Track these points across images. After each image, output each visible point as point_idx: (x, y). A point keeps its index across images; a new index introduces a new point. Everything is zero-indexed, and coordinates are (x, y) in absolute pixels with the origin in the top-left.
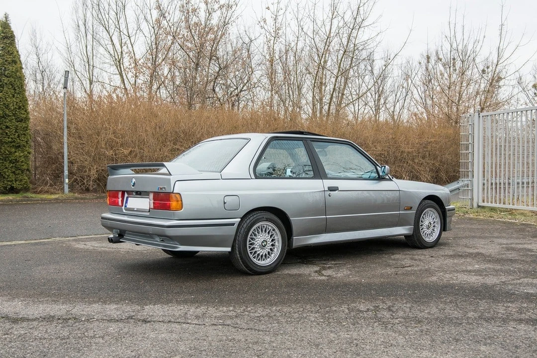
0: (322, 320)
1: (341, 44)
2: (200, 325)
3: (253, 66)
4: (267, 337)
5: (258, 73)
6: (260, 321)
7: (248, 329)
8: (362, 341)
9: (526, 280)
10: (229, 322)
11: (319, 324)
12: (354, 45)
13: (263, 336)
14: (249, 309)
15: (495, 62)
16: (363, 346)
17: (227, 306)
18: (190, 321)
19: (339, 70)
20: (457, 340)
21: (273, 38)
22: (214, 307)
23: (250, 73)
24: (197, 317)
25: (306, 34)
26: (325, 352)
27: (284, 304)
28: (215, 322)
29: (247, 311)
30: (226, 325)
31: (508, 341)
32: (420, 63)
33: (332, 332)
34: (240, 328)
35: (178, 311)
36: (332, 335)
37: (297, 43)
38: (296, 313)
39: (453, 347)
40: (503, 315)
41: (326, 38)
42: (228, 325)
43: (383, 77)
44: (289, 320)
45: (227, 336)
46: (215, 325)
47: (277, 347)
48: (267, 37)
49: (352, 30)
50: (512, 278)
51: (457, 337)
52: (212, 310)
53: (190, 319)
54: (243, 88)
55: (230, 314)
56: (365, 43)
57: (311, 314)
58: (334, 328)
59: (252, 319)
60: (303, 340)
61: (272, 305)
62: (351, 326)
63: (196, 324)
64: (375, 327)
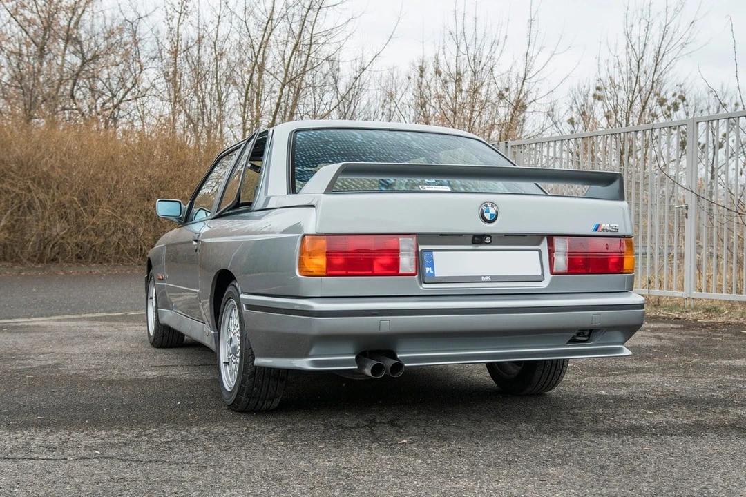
0: (282, 443)
1: (290, 32)
2: (55, 460)
3: (143, 60)
4: (186, 472)
5: (151, 74)
6: (171, 449)
7: (151, 461)
8: (356, 470)
9: (593, 379)
10: (112, 453)
11: (277, 449)
12: (312, 35)
13: (179, 471)
14: (148, 432)
15: (522, 75)
16: (358, 477)
17: (108, 428)
18: (36, 455)
19: (286, 75)
20: (510, 463)
21: (177, 15)
22: (82, 432)
23: (138, 72)
24: (50, 448)
25: (232, 12)
26: (294, 489)
27: (212, 422)
28: (87, 453)
29: (145, 435)
30: (107, 458)
31: (587, 460)
32: (409, 78)
33: (301, 459)
34: (135, 462)
35: (12, 440)
36: (303, 464)
37: (217, 27)
38: (234, 434)
39: (505, 472)
40: (571, 424)
41: (266, 20)
42: (112, 458)
43: (355, 90)
44: (224, 444)
45: (109, 474)
46: (86, 458)
47: (206, 486)
48: (167, 12)
49: (309, 10)
50: (572, 376)
51: (509, 458)
52: (77, 436)
53: (36, 452)
54: (124, 97)
55: (115, 440)
56: (328, 33)
57: (262, 435)
58: (305, 453)
59: (156, 447)
60: (252, 473)
61: (190, 424)
62: (334, 450)
63: (47, 459)
64: (374, 449)
